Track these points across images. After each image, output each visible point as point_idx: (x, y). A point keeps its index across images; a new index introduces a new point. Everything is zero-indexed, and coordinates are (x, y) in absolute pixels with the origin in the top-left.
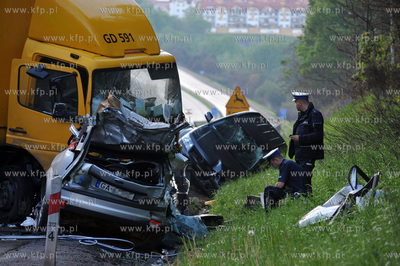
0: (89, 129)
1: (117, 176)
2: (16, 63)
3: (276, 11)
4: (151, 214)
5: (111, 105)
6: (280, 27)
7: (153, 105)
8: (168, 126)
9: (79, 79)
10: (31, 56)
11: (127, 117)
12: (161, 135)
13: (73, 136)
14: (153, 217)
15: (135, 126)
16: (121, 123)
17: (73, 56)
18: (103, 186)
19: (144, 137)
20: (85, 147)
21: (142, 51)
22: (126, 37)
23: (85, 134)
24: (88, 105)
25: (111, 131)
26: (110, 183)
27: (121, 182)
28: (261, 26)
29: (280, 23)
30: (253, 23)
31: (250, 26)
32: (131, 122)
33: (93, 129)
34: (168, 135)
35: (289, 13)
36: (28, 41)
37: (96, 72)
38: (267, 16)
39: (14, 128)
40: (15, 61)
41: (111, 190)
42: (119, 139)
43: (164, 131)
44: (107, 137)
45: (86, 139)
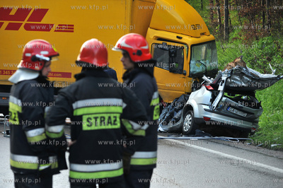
0: (224, 78)
1: (239, 104)
4: (253, 124)
9: (185, 50)
10: (152, 37)
15: (254, 76)
16: (242, 74)
17: (178, 37)
18: (231, 110)
25: (234, 79)
26: (235, 108)
27: (242, 107)
36: (149, 29)
37: (192, 46)
41: (235, 111)
42: (239, 83)
43: (273, 79)
44: (231, 83)
45: (223, 84)
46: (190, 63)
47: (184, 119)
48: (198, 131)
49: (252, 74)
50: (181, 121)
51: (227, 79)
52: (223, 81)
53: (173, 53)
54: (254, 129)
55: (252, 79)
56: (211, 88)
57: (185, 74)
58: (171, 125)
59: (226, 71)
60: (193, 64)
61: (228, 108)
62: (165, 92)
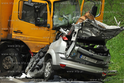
1: (90, 52)
4: (103, 70)
8: (119, 27)
20: (76, 39)
25: (86, 31)
26: (87, 56)
41: (87, 59)
42: (90, 34)
43: (117, 30)
44: (83, 34)
45: (76, 35)
46: (53, 18)
47: (45, 67)
49: (99, 26)
50: (43, 68)
51: (79, 30)
52: (76, 33)
53: (37, 9)
54: (105, 73)
55: (100, 30)
56: (66, 39)
57: (49, 27)
58: (36, 72)
59: (78, 23)
60: (56, 18)
61: (81, 56)
62: (31, 43)
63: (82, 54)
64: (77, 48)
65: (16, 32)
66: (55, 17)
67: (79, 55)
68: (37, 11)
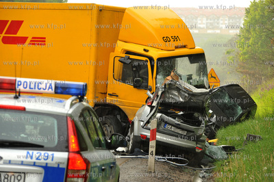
0: (160, 93)
1: (176, 121)
2: (112, 55)
3: (218, 18)
4: (197, 143)
5: (173, 79)
6: (221, 29)
7: (191, 79)
8: (208, 90)
9: (149, 64)
10: (120, 51)
11: (183, 86)
12: (203, 96)
13: (149, 98)
14: (198, 145)
15: (187, 91)
16: (178, 89)
17: (145, 50)
18: (168, 127)
19: (193, 98)
20: (158, 104)
21: (185, 47)
22: (176, 38)
23: (158, 96)
24: (154, 79)
25: (173, 94)
26: (172, 125)
27: (179, 125)
28: (208, 28)
29: (221, 26)
30: (202, 26)
31: (200, 28)
32: (185, 88)
33: (162, 93)
34: (208, 96)
35: (227, 19)
36: (118, 42)
37: (159, 59)
38: (212, 21)
39: (111, 93)
40: (112, 53)
41: (173, 129)
42: (177, 99)
44: (170, 98)
45: (158, 99)
46: (156, 78)
48: (136, 150)
54: (200, 148)
57: (150, 90)
60: (161, 79)
61: (165, 125)
62: (129, 109)
63: (166, 123)
64: (159, 115)
65: (110, 95)
66: (159, 77)
67: (163, 124)
68: (134, 69)
